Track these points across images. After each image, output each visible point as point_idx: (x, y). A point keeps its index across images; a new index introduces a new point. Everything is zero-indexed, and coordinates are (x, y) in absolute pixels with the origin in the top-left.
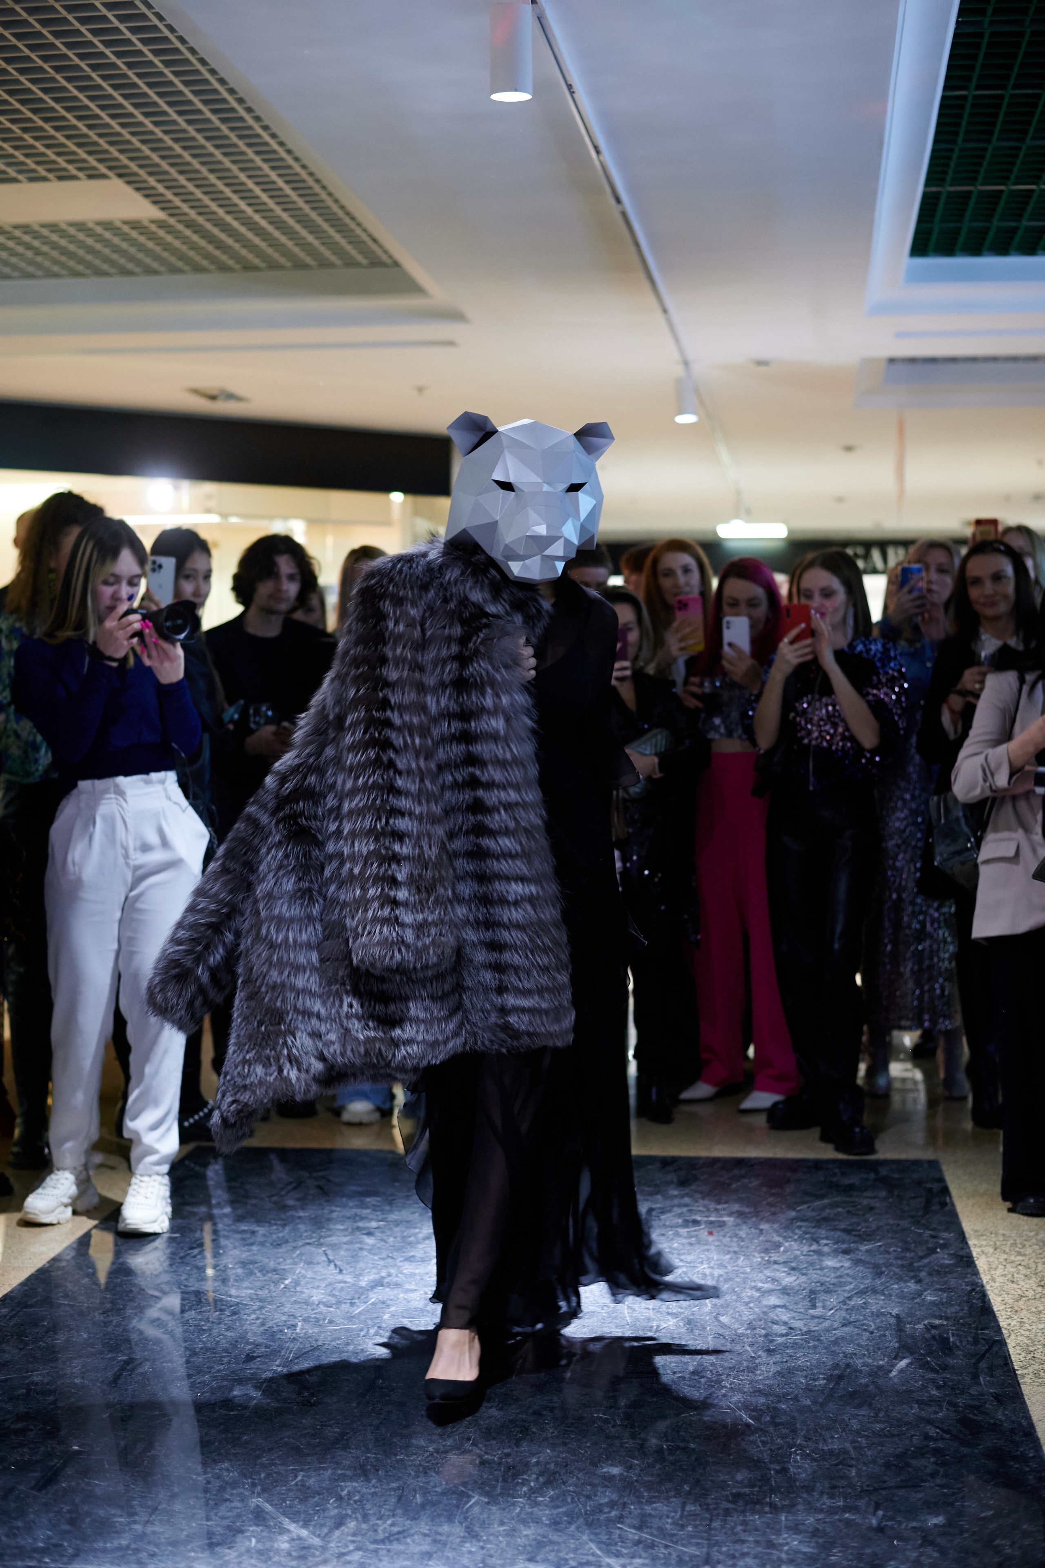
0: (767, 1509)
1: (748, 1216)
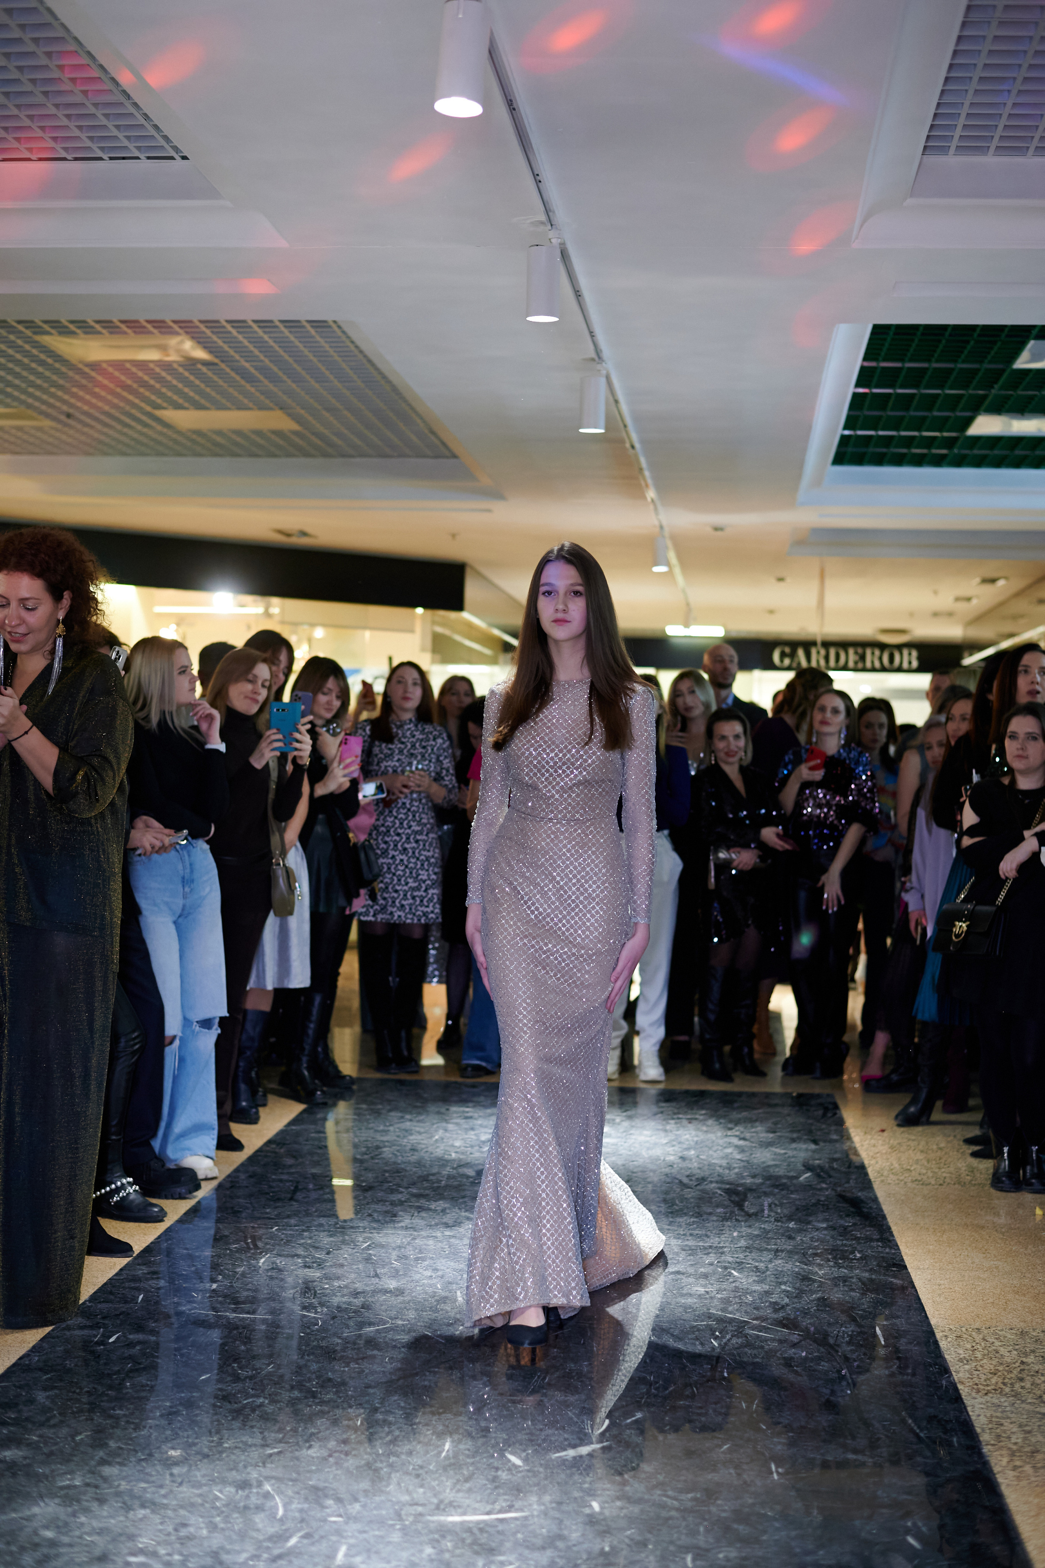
1: (711, 1116)
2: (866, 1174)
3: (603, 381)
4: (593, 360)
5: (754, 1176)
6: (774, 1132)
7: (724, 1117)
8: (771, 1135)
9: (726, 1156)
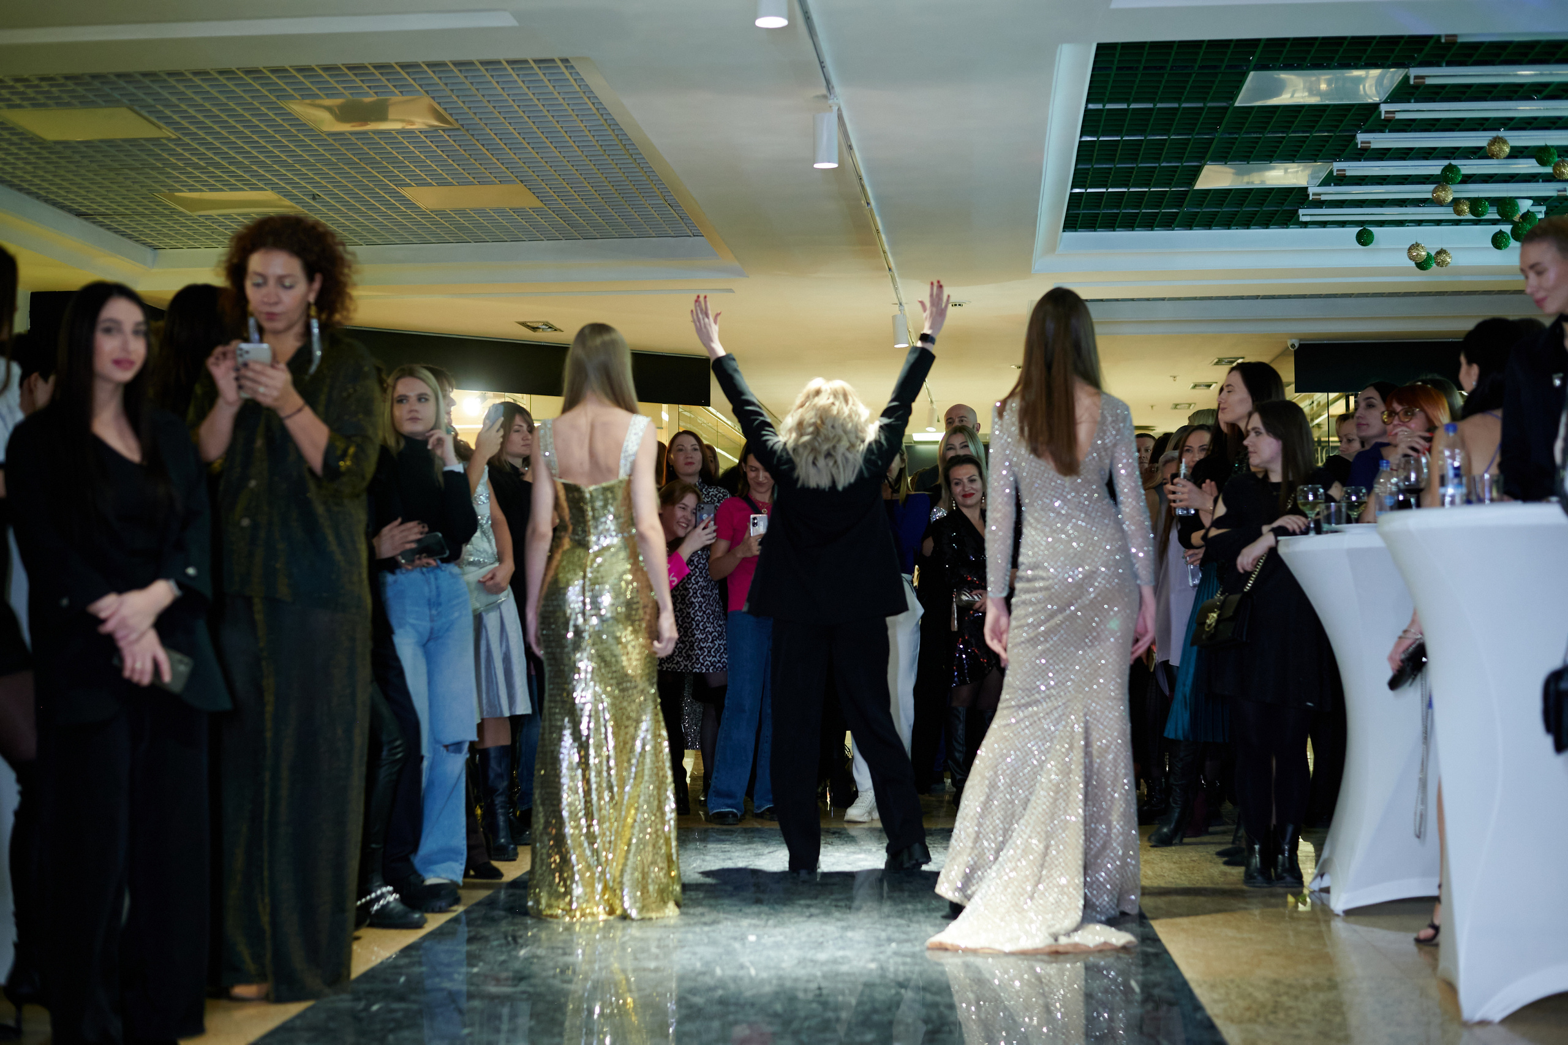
3: (834, 114)
4: (825, 97)
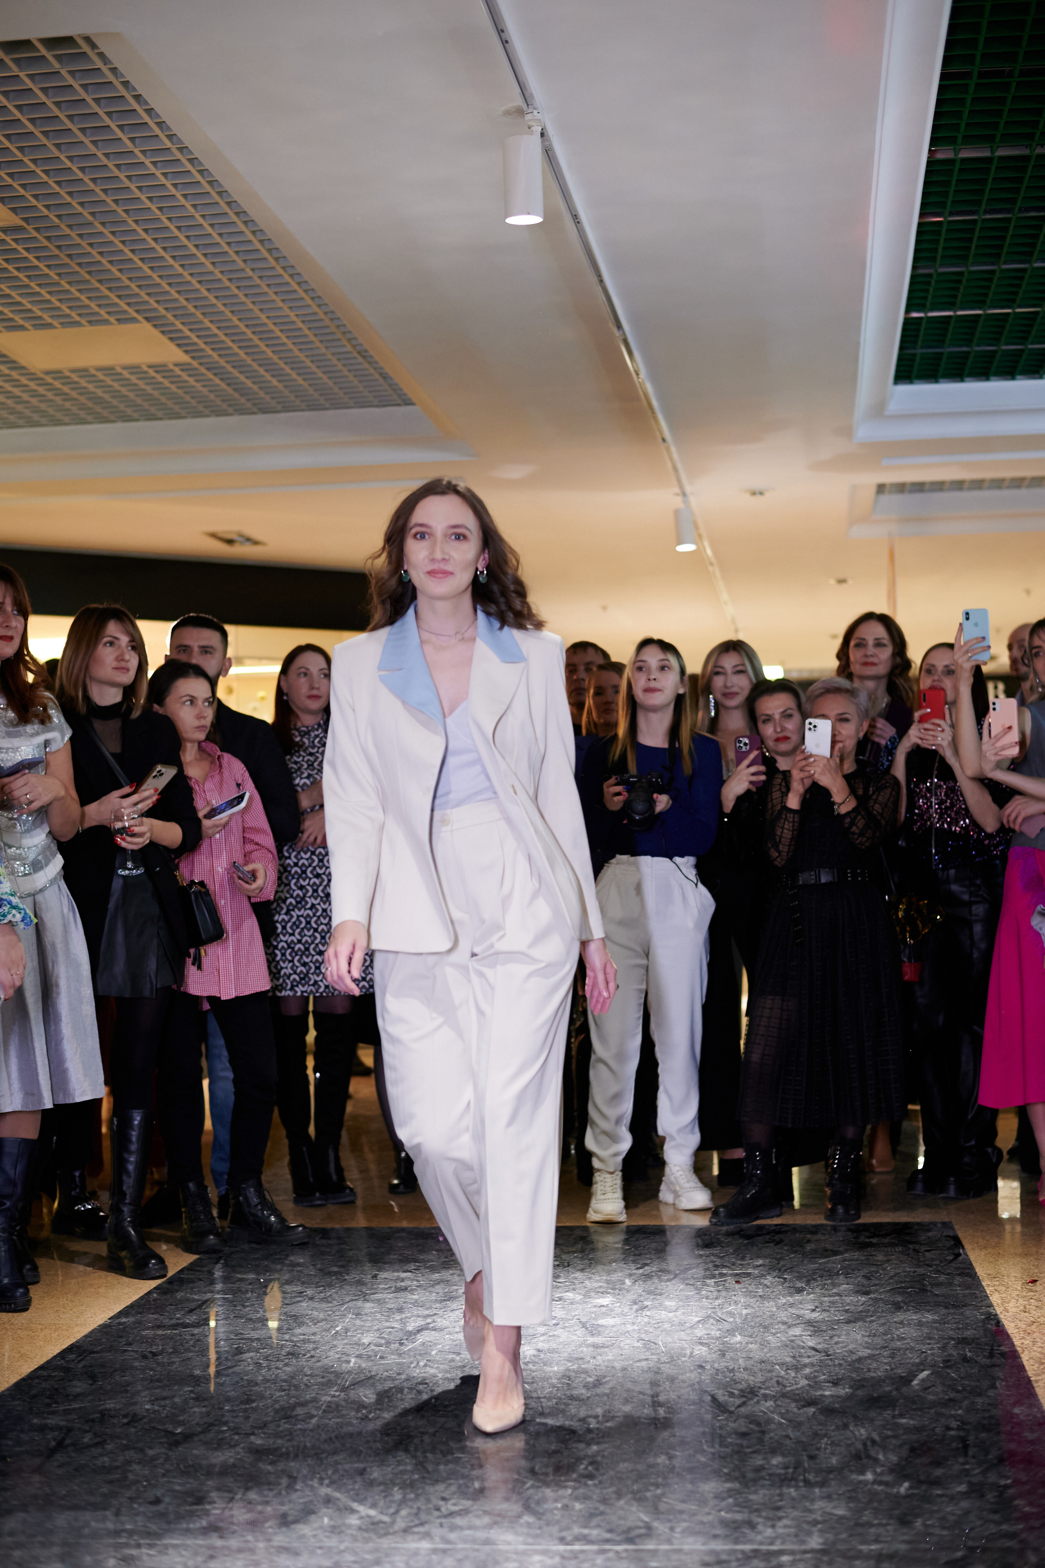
0: (801, 1484)
1: (772, 1268)
2: (1021, 1368)
3: (535, 140)
5: (835, 1383)
6: (867, 1293)
7: (790, 1269)
8: (863, 1299)
9: (790, 1344)
